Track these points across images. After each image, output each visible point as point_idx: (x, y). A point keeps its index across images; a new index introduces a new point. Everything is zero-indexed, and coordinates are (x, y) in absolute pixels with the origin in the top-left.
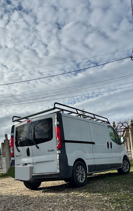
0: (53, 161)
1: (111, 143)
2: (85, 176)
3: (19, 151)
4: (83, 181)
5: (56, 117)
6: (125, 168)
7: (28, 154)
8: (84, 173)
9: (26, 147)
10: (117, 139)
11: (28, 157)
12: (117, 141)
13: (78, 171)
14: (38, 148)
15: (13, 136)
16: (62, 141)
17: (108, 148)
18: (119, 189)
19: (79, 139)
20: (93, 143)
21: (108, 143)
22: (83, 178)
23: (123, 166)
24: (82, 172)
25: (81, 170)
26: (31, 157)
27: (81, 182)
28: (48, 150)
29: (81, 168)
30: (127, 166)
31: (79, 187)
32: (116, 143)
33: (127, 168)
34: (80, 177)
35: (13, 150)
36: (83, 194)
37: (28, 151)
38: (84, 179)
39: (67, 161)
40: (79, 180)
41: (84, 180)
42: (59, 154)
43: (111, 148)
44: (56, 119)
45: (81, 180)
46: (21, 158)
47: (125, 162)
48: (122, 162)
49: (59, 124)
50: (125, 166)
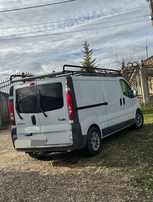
0: (65, 131)
1: (124, 99)
2: (99, 142)
3: (22, 119)
4: (97, 149)
5: (66, 83)
6: (139, 122)
7: (34, 123)
8: (98, 140)
9: (31, 115)
10: (129, 91)
11: (33, 126)
12: (129, 94)
13: (92, 138)
14: (46, 116)
15: (13, 99)
16: (74, 109)
17: (121, 105)
18: (136, 159)
19: (92, 102)
20: (106, 104)
21: (121, 99)
22: (97, 144)
23: (136, 120)
24: (96, 138)
25: (95, 136)
26: (38, 126)
27: (96, 150)
28: (58, 119)
29: (95, 134)
30: (140, 120)
31: (93, 156)
32: (129, 97)
33: (140, 122)
34: (94, 144)
35: (14, 116)
36: (101, 169)
37: (33, 118)
38: (99, 145)
39: (81, 131)
40: (94, 148)
41: (98, 147)
42: (72, 124)
43: (124, 104)
44: (66, 85)
45: (96, 147)
46: (25, 127)
47: (138, 116)
48: (135, 117)
49: (70, 90)
50: (138, 120)
